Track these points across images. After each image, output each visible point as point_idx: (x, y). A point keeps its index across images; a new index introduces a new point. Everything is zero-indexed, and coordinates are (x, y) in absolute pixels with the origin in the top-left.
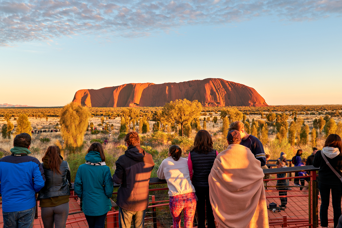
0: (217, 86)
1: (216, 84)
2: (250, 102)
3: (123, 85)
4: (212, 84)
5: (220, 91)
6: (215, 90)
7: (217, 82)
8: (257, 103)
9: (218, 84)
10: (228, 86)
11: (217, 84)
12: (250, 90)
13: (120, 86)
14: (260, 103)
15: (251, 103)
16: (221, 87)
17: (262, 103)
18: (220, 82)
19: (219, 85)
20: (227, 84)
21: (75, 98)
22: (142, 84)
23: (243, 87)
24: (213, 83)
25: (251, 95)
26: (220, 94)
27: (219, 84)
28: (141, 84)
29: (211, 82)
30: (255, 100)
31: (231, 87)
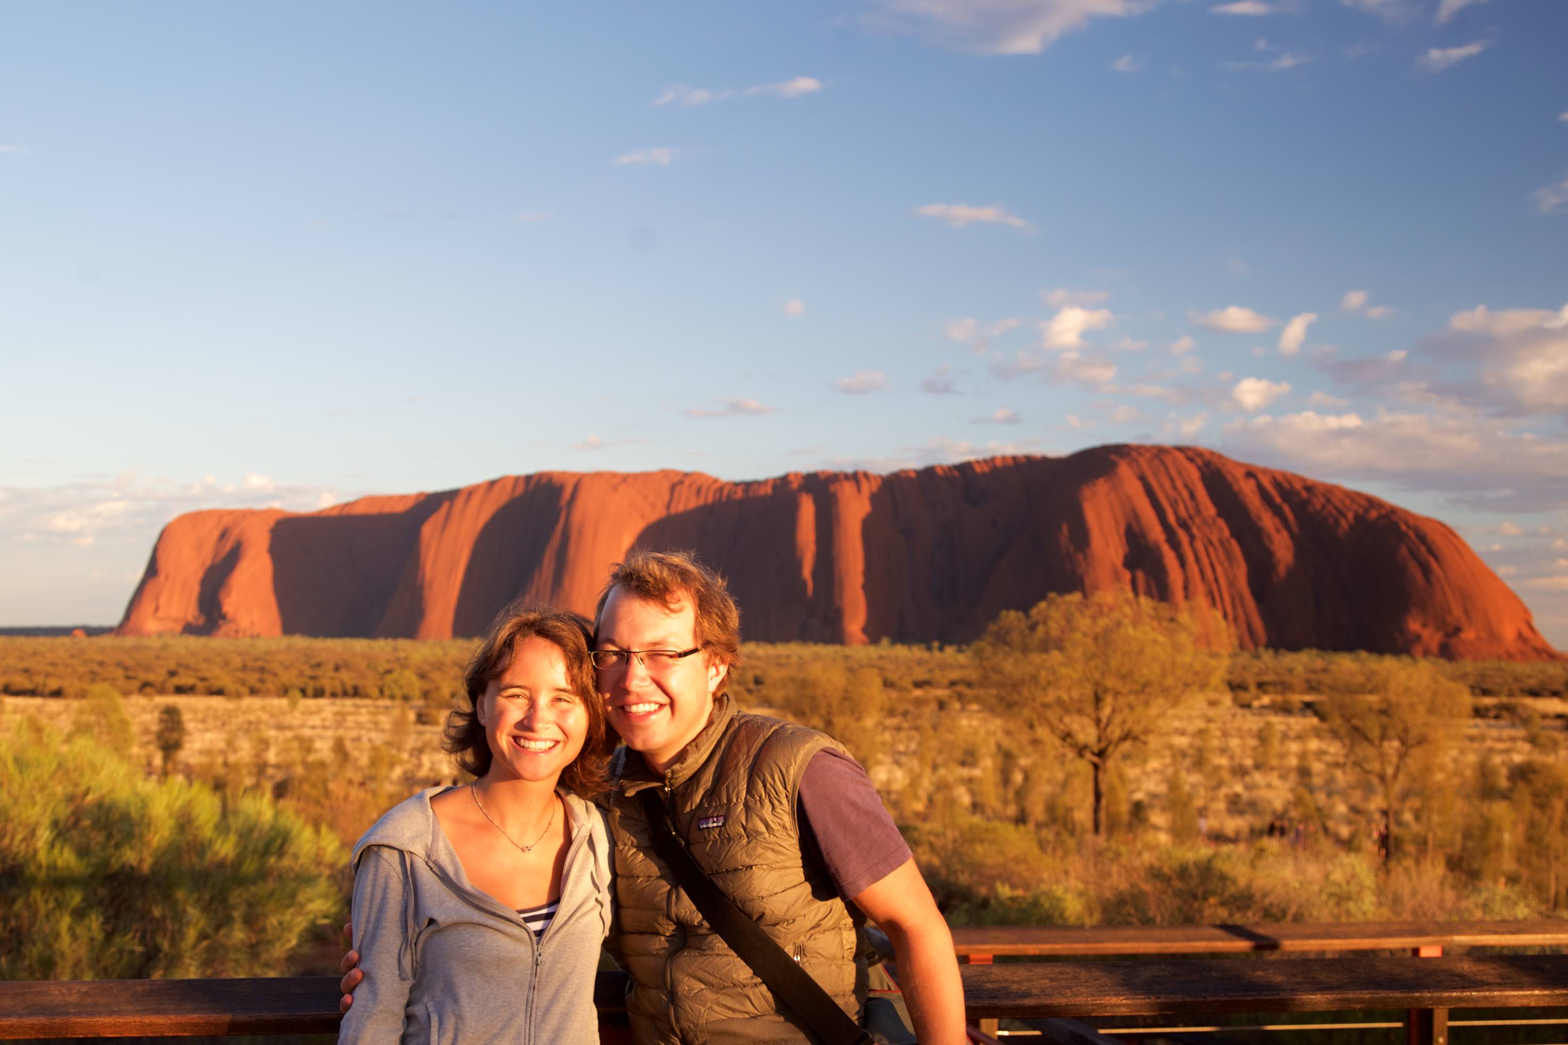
0: (1174, 504)
1: (1168, 485)
2: (1414, 625)
3: (492, 484)
4: (1134, 488)
5: (1192, 538)
6: (1156, 534)
7: (1173, 472)
8: (1469, 635)
9: (1179, 484)
10: (1253, 501)
11: (1174, 487)
12: (1422, 538)
13: (470, 492)
14: (1493, 636)
15: (1426, 633)
16: (1199, 512)
17: (1509, 633)
18: (1194, 474)
19: (1185, 494)
20: (1248, 489)
21: (152, 570)
22: (626, 479)
23: (1366, 511)
24: (1143, 479)
25: (1426, 570)
26: (1197, 560)
27: (1186, 486)
28: (614, 475)
29: (1125, 471)
30: (1457, 611)
31: (1277, 511)
